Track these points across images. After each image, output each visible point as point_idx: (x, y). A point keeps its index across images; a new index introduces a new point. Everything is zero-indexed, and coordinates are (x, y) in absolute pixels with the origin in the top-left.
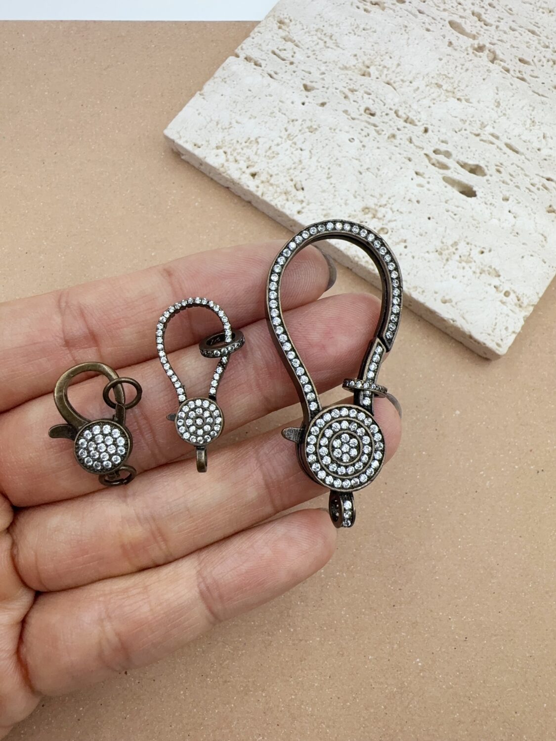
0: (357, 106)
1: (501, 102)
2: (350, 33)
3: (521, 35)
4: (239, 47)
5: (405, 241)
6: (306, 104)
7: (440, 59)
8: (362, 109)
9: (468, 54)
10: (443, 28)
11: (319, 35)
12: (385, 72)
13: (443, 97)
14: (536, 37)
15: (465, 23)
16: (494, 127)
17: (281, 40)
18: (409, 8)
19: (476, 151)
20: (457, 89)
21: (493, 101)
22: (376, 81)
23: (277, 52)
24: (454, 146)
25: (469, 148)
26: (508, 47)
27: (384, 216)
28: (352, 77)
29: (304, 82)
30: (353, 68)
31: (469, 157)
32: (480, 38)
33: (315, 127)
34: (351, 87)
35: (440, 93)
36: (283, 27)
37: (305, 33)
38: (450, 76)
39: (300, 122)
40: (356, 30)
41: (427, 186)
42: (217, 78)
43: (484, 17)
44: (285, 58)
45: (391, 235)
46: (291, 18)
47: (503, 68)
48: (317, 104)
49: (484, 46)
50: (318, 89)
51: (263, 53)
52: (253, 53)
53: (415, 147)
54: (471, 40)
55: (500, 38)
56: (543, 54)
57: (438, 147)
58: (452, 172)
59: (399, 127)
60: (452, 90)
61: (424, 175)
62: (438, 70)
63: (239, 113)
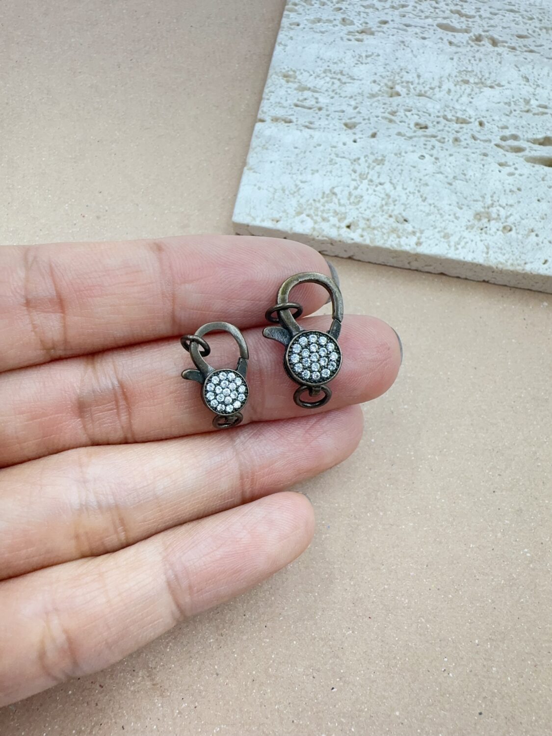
0: (406, 125)
1: (527, 76)
2: (357, 64)
3: (504, 16)
4: (260, 112)
5: (532, 231)
6: (358, 140)
7: (452, 59)
8: (412, 126)
9: (472, 46)
10: (435, 32)
11: (329, 74)
12: (412, 87)
13: (477, 90)
14: (517, 15)
15: (451, 22)
16: (537, 100)
17: (295, 92)
18: (396, 26)
19: (537, 125)
20: (483, 80)
21: (521, 78)
22: (409, 97)
23: (299, 103)
24: (515, 128)
25: (529, 124)
26: (501, 29)
27: (499, 215)
28: (384, 101)
29: (344, 121)
30: (379, 93)
31: (534, 132)
32: (473, 30)
33: (380, 158)
34: (389, 110)
35: (471, 87)
36: (292, 79)
37: (315, 78)
38: (470, 69)
39: (362, 160)
40: (360, 60)
41: (517, 172)
42: (256, 148)
43: (463, 12)
44: (311, 106)
45: (516, 230)
46: (293, 69)
47: (509, 47)
48: (368, 137)
49: (480, 35)
50: (360, 123)
51: (287, 109)
52: (277, 113)
53: (482, 143)
54: (466, 34)
55: (489, 25)
56: (533, 25)
57: (501, 134)
58: (530, 152)
59: (457, 129)
60: (480, 81)
61: (508, 164)
62: (456, 69)
63: (299, 172)
